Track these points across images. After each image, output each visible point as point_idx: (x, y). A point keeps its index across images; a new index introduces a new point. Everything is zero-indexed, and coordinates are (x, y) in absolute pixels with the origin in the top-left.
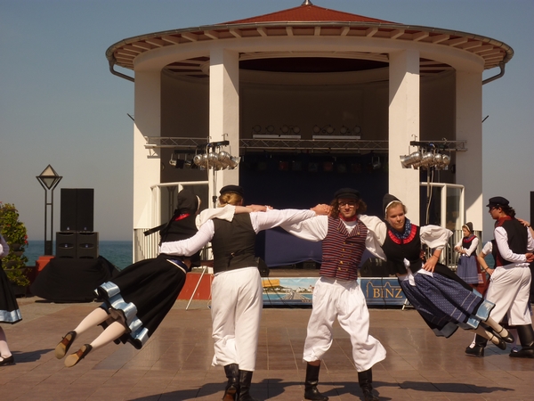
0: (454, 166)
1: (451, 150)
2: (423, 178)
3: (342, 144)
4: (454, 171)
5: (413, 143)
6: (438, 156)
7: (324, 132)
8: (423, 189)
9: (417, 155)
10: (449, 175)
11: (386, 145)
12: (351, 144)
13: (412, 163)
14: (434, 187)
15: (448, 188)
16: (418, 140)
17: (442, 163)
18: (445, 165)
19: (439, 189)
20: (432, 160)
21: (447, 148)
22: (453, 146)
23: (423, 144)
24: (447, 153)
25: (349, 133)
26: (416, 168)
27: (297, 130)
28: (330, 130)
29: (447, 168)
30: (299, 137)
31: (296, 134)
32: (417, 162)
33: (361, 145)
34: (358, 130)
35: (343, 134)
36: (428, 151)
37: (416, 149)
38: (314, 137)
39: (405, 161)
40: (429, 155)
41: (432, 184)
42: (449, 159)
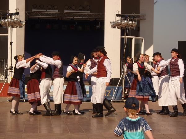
0: (139, 28)
1: (137, 19)
2: (122, 34)
3: (80, 15)
4: (139, 30)
5: (117, 15)
6: (130, 22)
7: (71, 9)
8: (122, 40)
9: (119, 21)
10: (136, 32)
11: (103, 16)
12: (85, 15)
13: (117, 26)
14: (128, 38)
15: (135, 39)
16: (120, 13)
17: (132, 26)
18: (134, 27)
19: (131, 39)
20: (127, 24)
21: (135, 18)
22: (138, 17)
23: (123, 16)
24: (135, 21)
25: (84, 9)
26: (118, 28)
27: (56, 7)
28: (74, 8)
29: (135, 29)
30: (57, 11)
31: (56, 9)
32: (119, 25)
33: (90, 16)
34: (88, 8)
35: (81, 10)
36: (125, 19)
37: (119, 18)
38: (65, 11)
39: (113, 25)
40: (126, 21)
41: (127, 37)
42: (136, 24)
